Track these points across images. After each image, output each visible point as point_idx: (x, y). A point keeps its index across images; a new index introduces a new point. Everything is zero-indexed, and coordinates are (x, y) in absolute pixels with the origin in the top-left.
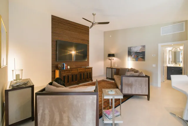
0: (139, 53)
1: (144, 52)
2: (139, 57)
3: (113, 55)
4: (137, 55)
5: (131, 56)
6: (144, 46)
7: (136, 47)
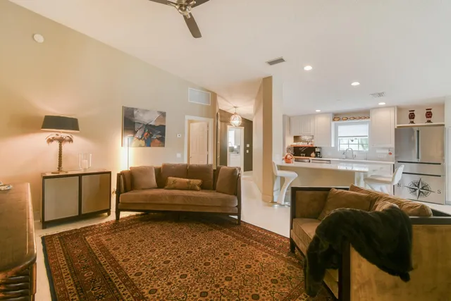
0: (154, 126)
1: (164, 126)
2: (154, 137)
3: (69, 124)
4: (149, 132)
5: (135, 133)
6: (163, 114)
7: (147, 111)
